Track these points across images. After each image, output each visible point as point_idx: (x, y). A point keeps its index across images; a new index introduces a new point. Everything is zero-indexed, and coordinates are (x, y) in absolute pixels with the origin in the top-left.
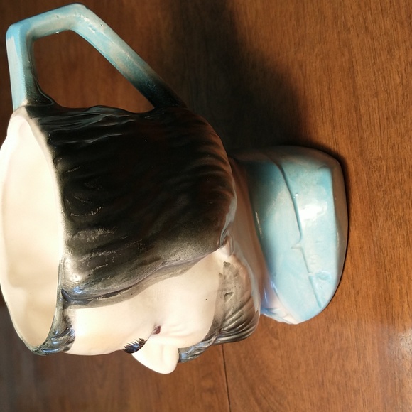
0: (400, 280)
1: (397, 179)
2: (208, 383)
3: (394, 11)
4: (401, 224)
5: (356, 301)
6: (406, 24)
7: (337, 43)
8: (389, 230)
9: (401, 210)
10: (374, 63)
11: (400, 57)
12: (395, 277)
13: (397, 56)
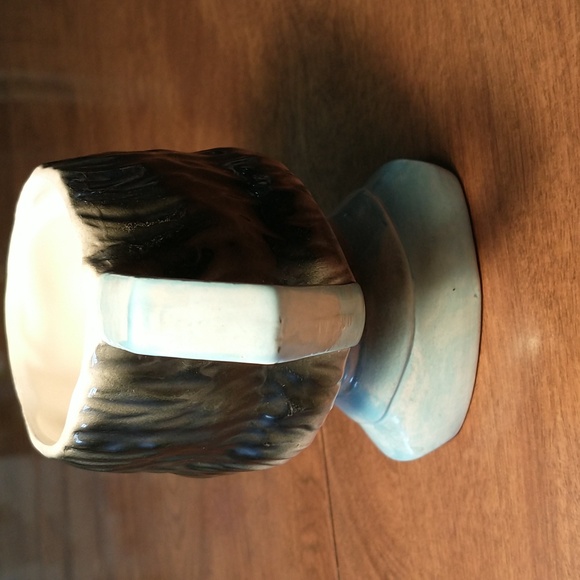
0: (551, 382)
1: (545, 241)
2: (310, 538)
3: (539, 8)
4: (551, 304)
5: (495, 415)
6: (554, 25)
7: (467, 56)
8: (536, 313)
9: (550, 284)
10: (515, 81)
11: (546, 71)
12: (544, 379)
13: (543, 70)
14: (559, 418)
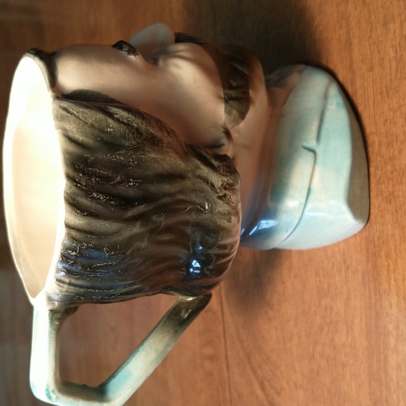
0: (388, 256)
1: (388, 156)
2: (208, 351)
4: (390, 200)
5: (346, 276)
7: (336, 15)
8: (379, 206)
9: (391, 186)
10: (370, 37)
11: (395, 31)
12: (383, 254)
13: (392, 30)
14: (393, 282)
